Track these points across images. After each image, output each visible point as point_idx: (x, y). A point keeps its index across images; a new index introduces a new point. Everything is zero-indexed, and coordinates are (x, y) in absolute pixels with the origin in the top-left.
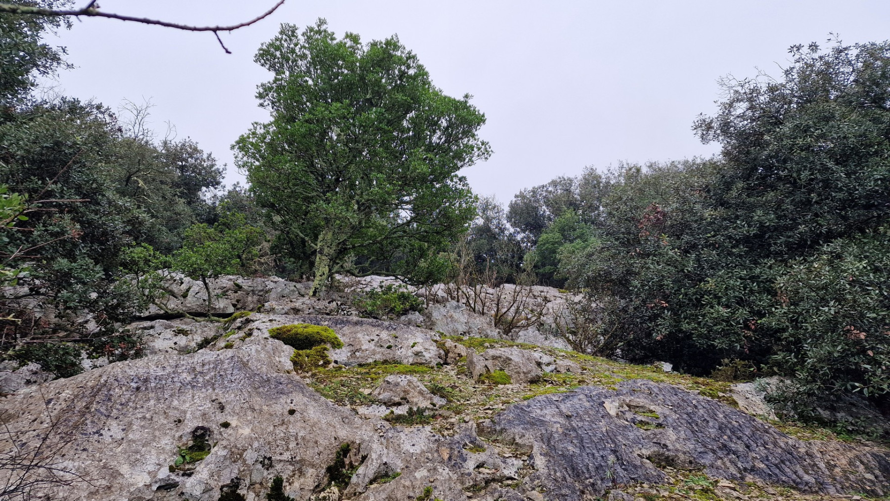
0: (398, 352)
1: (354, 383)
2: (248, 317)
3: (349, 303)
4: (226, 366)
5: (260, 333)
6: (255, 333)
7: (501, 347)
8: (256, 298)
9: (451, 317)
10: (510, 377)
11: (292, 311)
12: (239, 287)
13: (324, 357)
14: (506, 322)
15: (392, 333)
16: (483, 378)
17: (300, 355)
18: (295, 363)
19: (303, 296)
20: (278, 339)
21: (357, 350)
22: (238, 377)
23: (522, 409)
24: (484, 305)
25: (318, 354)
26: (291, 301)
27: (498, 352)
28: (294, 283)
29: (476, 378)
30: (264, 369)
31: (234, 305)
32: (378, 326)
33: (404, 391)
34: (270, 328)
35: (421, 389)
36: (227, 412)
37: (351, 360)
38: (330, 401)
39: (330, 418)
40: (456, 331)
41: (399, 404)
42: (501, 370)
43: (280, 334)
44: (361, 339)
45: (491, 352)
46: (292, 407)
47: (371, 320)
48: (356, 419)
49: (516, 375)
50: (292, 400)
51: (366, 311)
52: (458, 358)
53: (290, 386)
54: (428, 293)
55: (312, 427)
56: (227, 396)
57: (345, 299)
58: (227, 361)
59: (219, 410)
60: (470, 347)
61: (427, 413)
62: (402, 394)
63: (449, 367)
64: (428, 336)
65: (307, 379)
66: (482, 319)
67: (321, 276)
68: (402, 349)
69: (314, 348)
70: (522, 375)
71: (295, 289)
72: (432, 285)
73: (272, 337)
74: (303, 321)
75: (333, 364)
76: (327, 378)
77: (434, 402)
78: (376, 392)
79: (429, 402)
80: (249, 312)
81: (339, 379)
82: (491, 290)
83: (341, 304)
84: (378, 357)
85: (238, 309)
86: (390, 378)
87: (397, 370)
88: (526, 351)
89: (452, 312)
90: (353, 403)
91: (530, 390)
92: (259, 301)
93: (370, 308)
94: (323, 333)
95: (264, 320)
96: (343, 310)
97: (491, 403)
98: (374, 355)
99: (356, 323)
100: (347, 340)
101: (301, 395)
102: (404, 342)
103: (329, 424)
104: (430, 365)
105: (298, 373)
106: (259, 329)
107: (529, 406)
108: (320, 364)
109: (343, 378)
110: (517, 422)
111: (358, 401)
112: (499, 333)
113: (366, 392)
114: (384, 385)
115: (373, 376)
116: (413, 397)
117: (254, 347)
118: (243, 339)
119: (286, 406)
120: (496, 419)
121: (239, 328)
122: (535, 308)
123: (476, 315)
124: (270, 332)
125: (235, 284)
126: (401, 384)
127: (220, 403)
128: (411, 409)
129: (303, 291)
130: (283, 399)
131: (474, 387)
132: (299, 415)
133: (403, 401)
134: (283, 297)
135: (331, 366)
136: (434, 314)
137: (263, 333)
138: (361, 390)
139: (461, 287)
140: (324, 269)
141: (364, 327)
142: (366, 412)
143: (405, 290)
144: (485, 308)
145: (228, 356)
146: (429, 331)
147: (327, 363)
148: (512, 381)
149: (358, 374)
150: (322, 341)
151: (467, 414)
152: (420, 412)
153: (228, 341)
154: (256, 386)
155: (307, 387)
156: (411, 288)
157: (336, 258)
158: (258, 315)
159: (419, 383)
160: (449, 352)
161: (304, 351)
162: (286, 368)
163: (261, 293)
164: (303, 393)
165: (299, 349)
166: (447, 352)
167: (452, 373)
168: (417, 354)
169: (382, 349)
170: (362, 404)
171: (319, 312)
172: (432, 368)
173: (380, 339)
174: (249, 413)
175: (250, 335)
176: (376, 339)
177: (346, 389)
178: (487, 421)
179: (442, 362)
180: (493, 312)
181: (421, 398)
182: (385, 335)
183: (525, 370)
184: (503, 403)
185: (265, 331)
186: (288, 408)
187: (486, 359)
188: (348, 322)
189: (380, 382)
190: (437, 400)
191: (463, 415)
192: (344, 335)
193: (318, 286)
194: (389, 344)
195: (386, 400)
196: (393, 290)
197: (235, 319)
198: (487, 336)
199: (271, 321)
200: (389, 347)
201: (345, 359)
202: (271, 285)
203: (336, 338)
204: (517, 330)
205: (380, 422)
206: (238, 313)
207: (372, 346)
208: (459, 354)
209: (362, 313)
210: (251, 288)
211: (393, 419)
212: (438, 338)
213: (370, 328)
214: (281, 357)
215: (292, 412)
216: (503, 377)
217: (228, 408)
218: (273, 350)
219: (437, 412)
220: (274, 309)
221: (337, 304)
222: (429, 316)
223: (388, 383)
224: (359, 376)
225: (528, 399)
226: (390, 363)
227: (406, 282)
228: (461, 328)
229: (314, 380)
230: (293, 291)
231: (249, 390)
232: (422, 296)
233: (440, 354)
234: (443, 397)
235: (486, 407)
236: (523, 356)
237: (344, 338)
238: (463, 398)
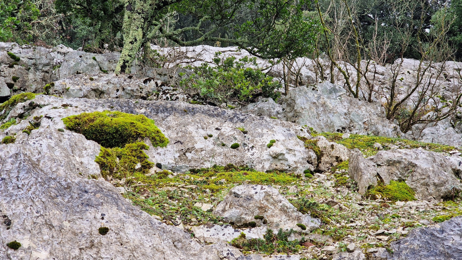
0: (249, 154)
1: (187, 195)
2: (33, 100)
3: (173, 83)
4: (9, 167)
5: (51, 123)
6: (45, 122)
7: (400, 148)
8: (39, 75)
9: (324, 105)
10: (413, 191)
11: (93, 93)
12: (15, 60)
13: (142, 158)
14: (403, 115)
15: (238, 125)
16: (373, 192)
17: (108, 155)
18: (103, 166)
19: (106, 72)
20: (76, 131)
21: (188, 150)
22: (27, 182)
23: (432, 234)
24: (371, 88)
25: (134, 153)
26: (92, 79)
27: (397, 155)
28: (93, 55)
29: (363, 191)
30: (62, 172)
31: (10, 86)
32: (218, 115)
33: (260, 208)
34: (65, 116)
35: (284, 205)
36: (14, 229)
37: (181, 164)
38: (155, 219)
39: (156, 240)
40: (330, 126)
41: (253, 225)
42: (400, 180)
43: (79, 124)
44: (194, 134)
45: (386, 155)
46: (104, 224)
47: (207, 107)
48: (193, 244)
49: (423, 188)
50: (103, 215)
51: (198, 94)
52: (335, 164)
53: (98, 195)
54: (286, 71)
55: (132, 251)
56: (13, 207)
57: (166, 78)
58: (10, 160)
59: (4, 226)
60: (353, 148)
61: (292, 238)
62: (257, 212)
63: (322, 176)
64: (292, 132)
65: (121, 188)
66: (370, 108)
67: (132, 43)
68: (254, 150)
69: (127, 145)
70: (432, 188)
71: (95, 62)
72: (293, 59)
73: (69, 128)
74: (109, 107)
75: (155, 168)
76: (149, 186)
77: (303, 223)
78: (219, 208)
79: (296, 222)
80: (34, 94)
81: (165, 189)
82: (380, 69)
83: (163, 85)
84: (219, 160)
85: (15, 91)
86: (239, 189)
87: (247, 178)
88: (438, 154)
89: (325, 98)
90: (187, 222)
91: (444, 209)
92: (44, 80)
93: (204, 90)
94: (139, 124)
95: (55, 106)
96: (164, 93)
97: (387, 226)
98: (213, 157)
99: (185, 111)
100: (174, 135)
101: (115, 208)
102: (258, 139)
103: (156, 249)
104: (296, 173)
105: (106, 179)
106: (49, 118)
107: (442, 231)
108: (137, 167)
109: (170, 188)
110: (425, 253)
111: (194, 219)
112: (395, 129)
113: (205, 207)
114: (230, 199)
115: (213, 186)
116: (272, 216)
117: (45, 142)
118: (28, 132)
119: (94, 222)
120: (394, 248)
121: (21, 116)
122: (448, 94)
123: (360, 103)
124: (65, 122)
125: (10, 55)
126: (256, 197)
127: (5, 216)
128: (269, 232)
129: (106, 65)
130: (91, 213)
131: (361, 205)
132: (113, 234)
133: (258, 221)
134: (78, 73)
135: (153, 170)
136: (298, 101)
137: (55, 124)
138: (197, 205)
139: (337, 62)
140: (136, 33)
141: (198, 117)
142: (207, 235)
143: (252, 67)
144: (373, 93)
145: (11, 154)
146: (293, 124)
147: (146, 167)
148: (416, 196)
149: (191, 183)
150: (139, 135)
151: (352, 241)
152: (283, 236)
153: (7, 134)
154: (53, 194)
155: (122, 198)
156: (262, 63)
157: (152, 17)
158: (46, 98)
159: (281, 197)
160: (322, 155)
161: (114, 149)
162: (91, 172)
163: (46, 69)
164: (118, 205)
165: (107, 147)
166: (320, 156)
167: (328, 184)
168: (276, 157)
169: (225, 150)
170: (199, 223)
171: (132, 95)
172: (298, 176)
173: (222, 134)
174: (45, 230)
175: (37, 125)
176: (215, 134)
177: (175, 203)
178: (381, 250)
179: (313, 169)
180: (384, 100)
181: (284, 217)
182: (229, 129)
183: (436, 181)
184: (405, 226)
185: (57, 120)
186: (99, 226)
187: (379, 165)
188: (173, 109)
189: (224, 194)
190: (306, 220)
191: (345, 242)
192: (169, 128)
193: (128, 58)
194: (234, 142)
195: (234, 219)
196: (235, 65)
197: (14, 104)
198: (377, 133)
199: (65, 106)
200: (235, 147)
201: (171, 161)
202: (58, 58)
203: (158, 132)
204: (421, 126)
205: (226, 248)
206: (15, 96)
207: (209, 144)
208: (337, 158)
209: (193, 97)
210: (33, 61)
211: (244, 245)
212: (307, 135)
213: (207, 119)
214: (83, 156)
215: (103, 231)
216: (403, 190)
217: (16, 223)
218: (71, 146)
219: (306, 238)
220: (67, 90)
221: (156, 83)
222: (291, 104)
223: (237, 195)
224: (194, 187)
225: (441, 221)
226: (236, 169)
227: (254, 54)
228: (339, 122)
229: (131, 190)
230: (92, 65)
231: (44, 200)
232: (278, 75)
233: (310, 157)
234: (316, 217)
235: (380, 231)
236: (434, 161)
237: (170, 132)
238: (345, 219)
